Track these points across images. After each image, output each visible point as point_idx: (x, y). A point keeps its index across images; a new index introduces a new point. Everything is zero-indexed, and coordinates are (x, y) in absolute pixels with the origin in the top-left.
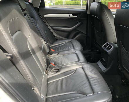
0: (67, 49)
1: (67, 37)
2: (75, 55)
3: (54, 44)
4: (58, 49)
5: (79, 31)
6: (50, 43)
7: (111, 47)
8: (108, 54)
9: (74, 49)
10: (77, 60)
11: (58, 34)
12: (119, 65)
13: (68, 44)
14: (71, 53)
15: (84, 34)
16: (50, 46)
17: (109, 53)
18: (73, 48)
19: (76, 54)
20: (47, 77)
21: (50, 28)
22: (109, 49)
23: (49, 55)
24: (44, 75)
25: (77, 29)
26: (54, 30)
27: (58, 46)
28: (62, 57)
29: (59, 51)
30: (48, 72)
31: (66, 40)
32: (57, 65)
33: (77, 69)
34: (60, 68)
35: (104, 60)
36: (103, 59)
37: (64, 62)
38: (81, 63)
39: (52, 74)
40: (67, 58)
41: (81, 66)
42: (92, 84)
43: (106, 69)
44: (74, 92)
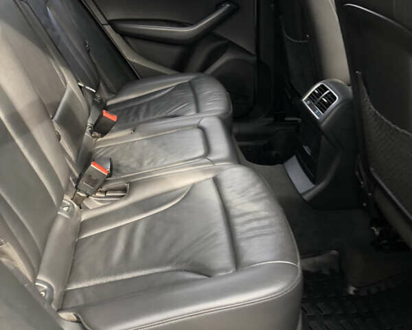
0: (170, 114)
1: (180, 67)
2: (197, 134)
3: (122, 96)
4: (137, 114)
5: (225, 39)
6: (109, 91)
7: (331, 98)
8: (319, 128)
9: (198, 111)
10: (201, 152)
11: (140, 55)
12: (362, 169)
13: (179, 94)
14: (183, 129)
15: (248, 53)
16: (109, 103)
17: (323, 125)
18: (193, 107)
19: (202, 129)
20: (79, 215)
21: (108, 29)
22: (323, 107)
23: (97, 134)
24: (65, 209)
25: (218, 32)
26: (124, 35)
27: (137, 103)
28: (145, 143)
29: (141, 119)
30: (83, 198)
31: (171, 76)
32: (124, 171)
33: (193, 186)
34: (131, 184)
35: (309, 152)
36: (306, 148)
37: (149, 161)
38: (213, 162)
39: (101, 204)
40: (164, 144)
41: (210, 176)
42: (238, 236)
43: (313, 186)
44: (168, 268)
